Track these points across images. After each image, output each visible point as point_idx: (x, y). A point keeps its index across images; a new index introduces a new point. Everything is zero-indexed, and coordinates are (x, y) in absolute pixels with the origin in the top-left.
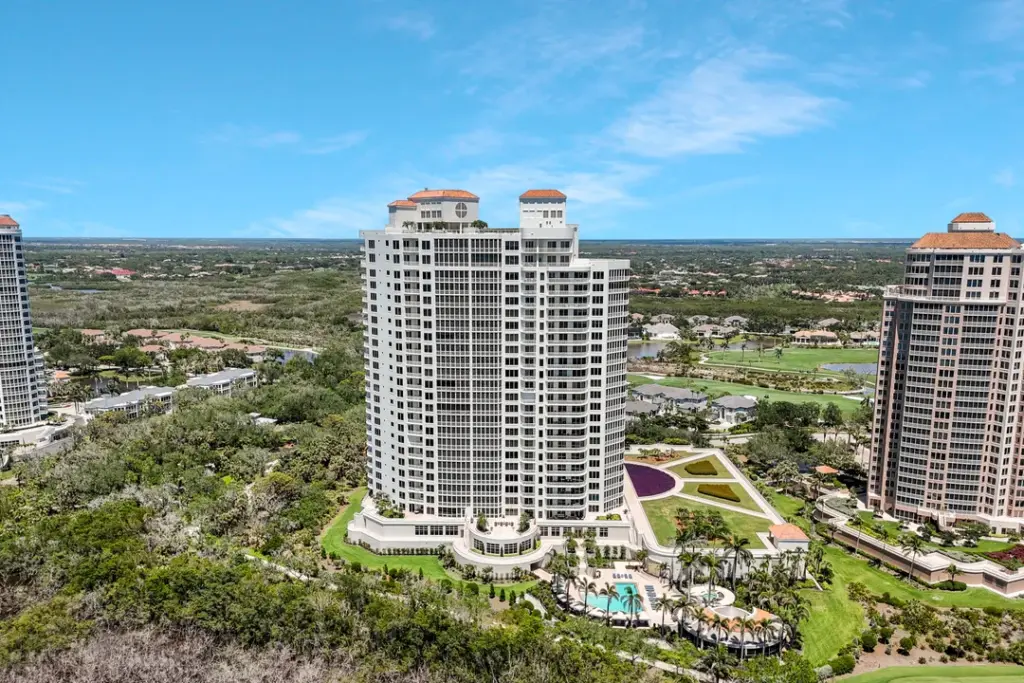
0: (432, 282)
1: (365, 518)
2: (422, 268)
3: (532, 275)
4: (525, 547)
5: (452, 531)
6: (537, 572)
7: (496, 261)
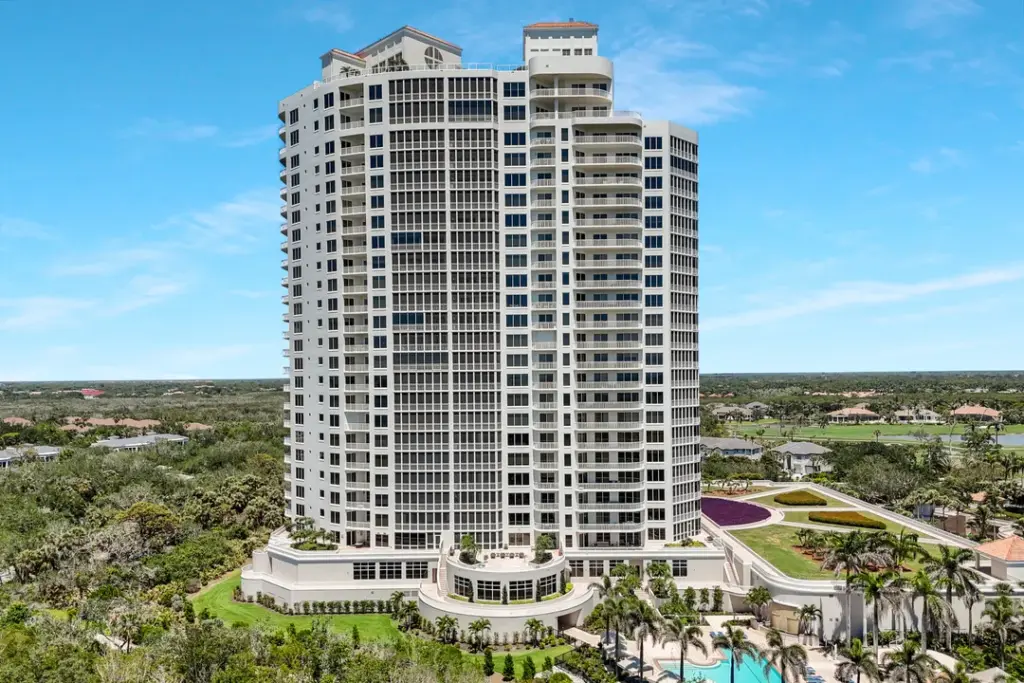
0: (385, 150)
1: (271, 556)
2: (369, 129)
3: (547, 133)
4: (546, 588)
5: (418, 570)
6: (571, 632)
7: (489, 113)
